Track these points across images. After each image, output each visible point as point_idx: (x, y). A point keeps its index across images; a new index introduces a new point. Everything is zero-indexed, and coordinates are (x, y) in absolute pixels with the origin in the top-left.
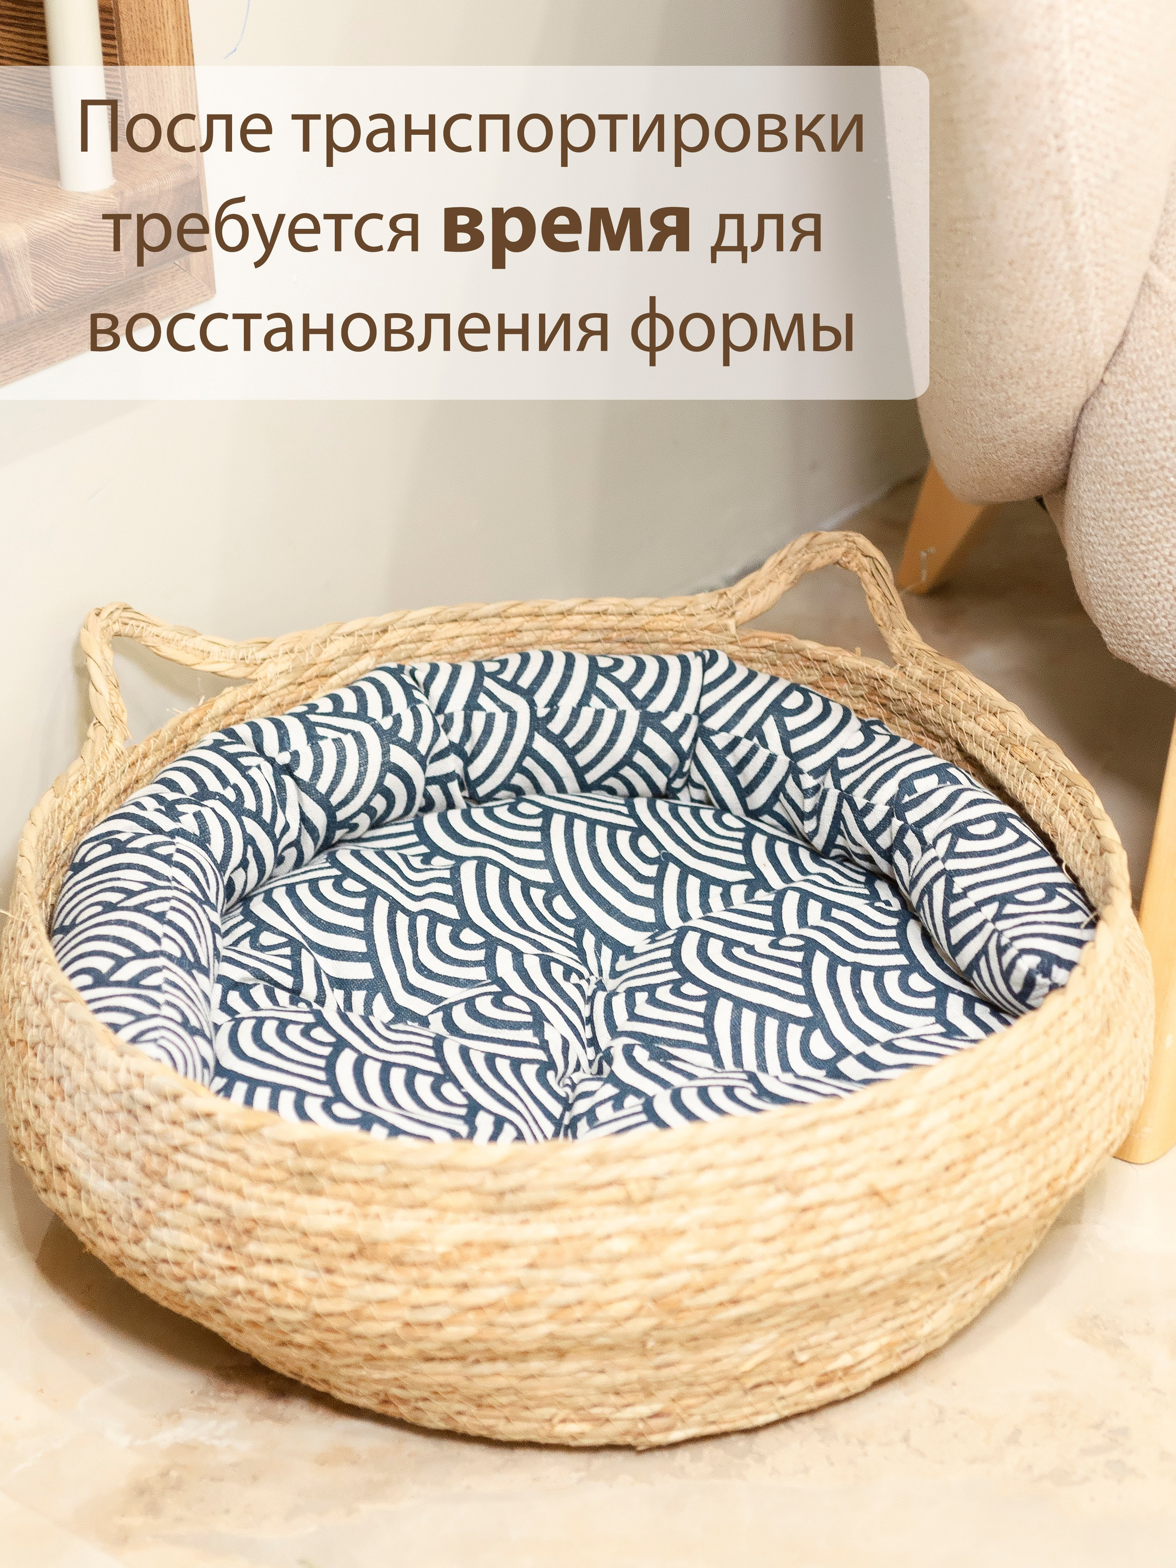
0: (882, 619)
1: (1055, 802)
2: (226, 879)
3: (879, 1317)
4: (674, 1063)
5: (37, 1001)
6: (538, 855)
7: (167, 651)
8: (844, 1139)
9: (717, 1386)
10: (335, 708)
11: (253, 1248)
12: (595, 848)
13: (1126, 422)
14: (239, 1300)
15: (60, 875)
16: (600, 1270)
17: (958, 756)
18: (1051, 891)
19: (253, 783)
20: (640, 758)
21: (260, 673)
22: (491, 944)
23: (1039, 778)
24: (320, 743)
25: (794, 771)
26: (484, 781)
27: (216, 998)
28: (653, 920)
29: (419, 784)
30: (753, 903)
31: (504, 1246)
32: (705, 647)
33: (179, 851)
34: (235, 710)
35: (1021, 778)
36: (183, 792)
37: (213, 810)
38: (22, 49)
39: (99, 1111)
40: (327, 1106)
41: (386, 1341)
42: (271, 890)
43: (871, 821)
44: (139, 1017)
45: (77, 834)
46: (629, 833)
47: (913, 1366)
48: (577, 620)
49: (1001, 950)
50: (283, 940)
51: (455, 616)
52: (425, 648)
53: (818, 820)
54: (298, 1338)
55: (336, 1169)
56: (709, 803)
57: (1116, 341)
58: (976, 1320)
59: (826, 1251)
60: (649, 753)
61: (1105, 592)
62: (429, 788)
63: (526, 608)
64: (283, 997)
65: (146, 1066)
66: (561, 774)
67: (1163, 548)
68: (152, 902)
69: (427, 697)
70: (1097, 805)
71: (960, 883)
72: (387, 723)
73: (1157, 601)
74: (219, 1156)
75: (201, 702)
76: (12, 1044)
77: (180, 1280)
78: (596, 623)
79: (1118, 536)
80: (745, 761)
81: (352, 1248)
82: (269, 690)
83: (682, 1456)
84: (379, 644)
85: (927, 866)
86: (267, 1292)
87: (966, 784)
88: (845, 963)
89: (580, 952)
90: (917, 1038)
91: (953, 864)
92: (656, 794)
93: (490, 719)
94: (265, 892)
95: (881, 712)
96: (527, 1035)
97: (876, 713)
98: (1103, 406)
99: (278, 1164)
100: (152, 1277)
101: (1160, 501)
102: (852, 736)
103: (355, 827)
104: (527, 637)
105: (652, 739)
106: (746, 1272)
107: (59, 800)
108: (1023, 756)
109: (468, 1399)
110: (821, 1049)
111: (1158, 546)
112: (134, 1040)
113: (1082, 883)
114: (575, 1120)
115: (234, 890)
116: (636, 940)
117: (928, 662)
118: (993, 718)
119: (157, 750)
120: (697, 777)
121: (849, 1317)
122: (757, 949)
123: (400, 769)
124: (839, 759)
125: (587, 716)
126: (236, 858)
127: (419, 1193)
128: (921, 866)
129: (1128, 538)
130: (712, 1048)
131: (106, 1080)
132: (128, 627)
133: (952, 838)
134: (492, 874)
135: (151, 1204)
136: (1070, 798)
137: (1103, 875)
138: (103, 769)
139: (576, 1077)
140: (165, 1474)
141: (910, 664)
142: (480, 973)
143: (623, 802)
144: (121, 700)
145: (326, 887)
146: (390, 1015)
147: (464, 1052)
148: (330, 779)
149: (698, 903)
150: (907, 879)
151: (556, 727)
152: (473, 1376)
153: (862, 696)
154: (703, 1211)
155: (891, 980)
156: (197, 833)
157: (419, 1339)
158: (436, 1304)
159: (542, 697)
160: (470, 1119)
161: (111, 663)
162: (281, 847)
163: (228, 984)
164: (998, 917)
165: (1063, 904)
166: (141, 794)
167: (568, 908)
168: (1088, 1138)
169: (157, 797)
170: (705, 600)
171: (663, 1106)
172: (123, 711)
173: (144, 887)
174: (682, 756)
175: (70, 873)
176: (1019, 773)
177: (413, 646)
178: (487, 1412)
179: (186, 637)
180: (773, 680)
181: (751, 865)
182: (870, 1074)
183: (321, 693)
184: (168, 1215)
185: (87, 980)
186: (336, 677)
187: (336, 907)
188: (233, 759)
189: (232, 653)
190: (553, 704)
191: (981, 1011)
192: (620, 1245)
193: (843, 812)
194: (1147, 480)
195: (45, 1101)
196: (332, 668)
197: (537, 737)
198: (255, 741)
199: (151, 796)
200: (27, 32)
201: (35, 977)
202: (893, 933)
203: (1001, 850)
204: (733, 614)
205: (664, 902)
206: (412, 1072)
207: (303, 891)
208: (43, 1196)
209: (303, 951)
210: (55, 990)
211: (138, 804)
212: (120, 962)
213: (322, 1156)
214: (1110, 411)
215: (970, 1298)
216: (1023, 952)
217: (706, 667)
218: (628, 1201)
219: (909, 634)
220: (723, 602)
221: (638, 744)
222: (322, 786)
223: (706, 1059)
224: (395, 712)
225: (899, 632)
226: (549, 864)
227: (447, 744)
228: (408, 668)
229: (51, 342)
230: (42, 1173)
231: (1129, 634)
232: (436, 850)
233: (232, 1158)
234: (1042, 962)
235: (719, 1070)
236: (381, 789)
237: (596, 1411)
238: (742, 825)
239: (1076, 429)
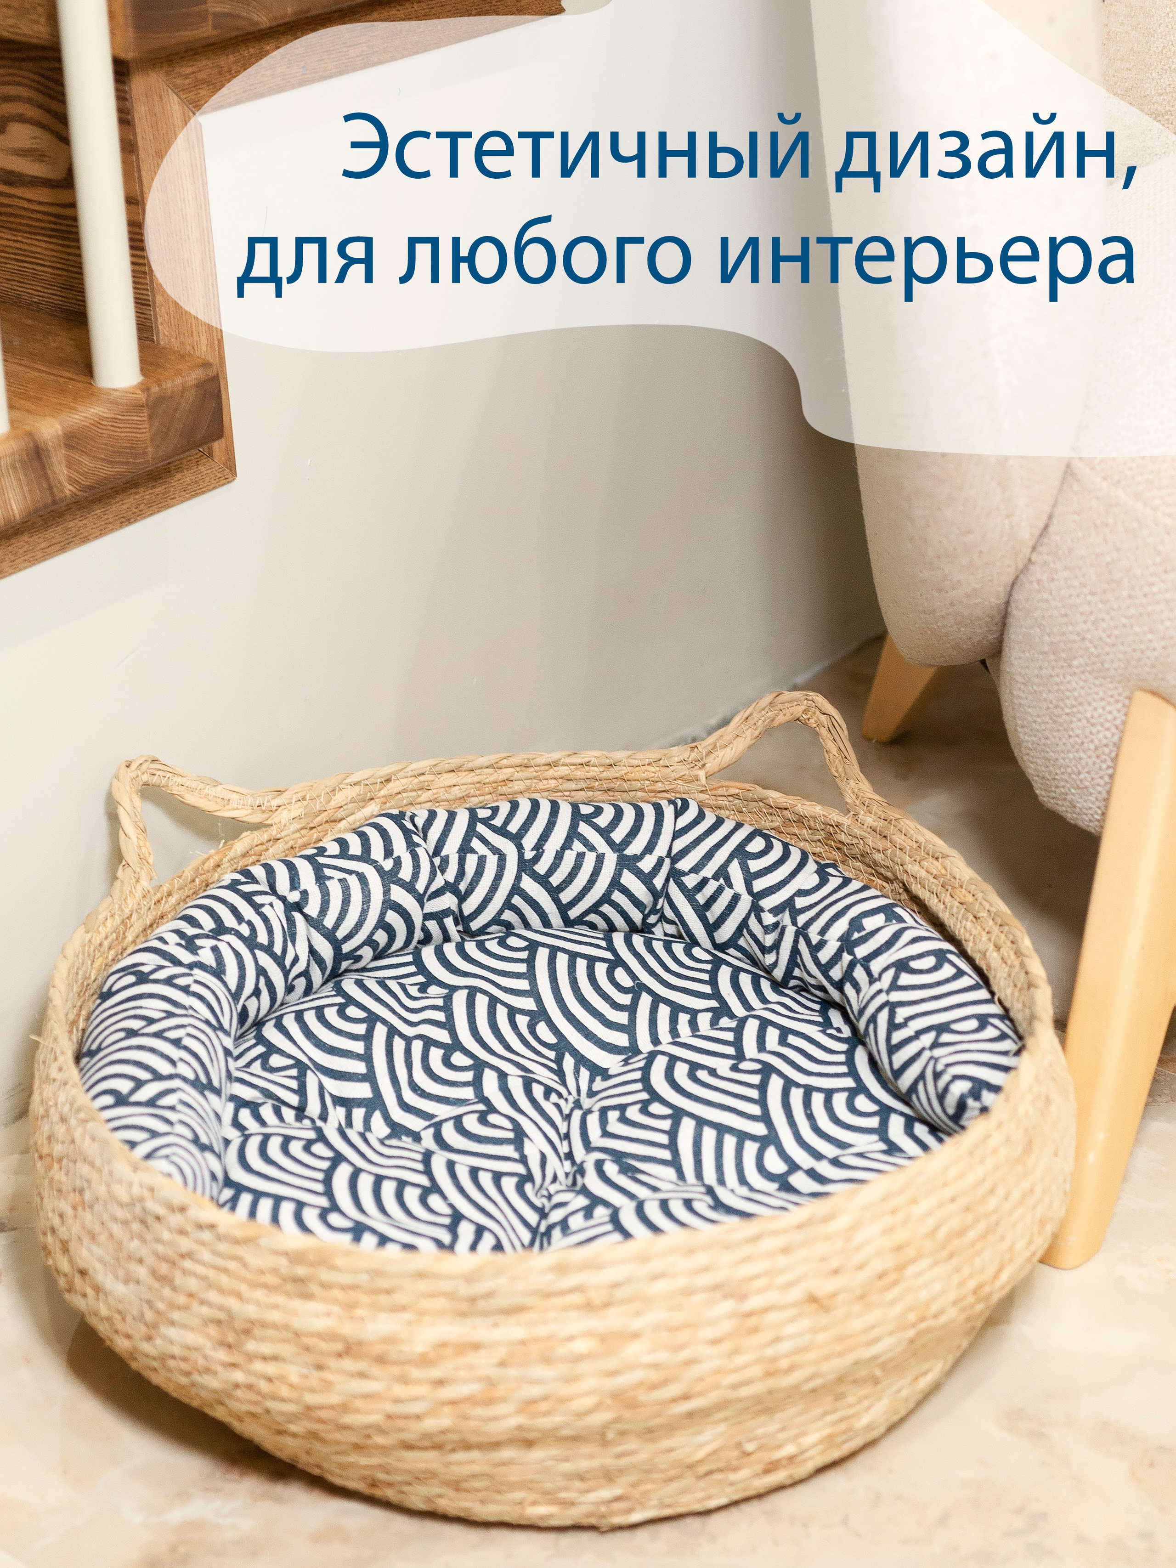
0: (837, 771)
1: (990, 939)
2: (239, 1007)
3: (818, 1411)
4: (640, 1177)
5: (63, 1120)
6: (523, 985)
7: (191, 799)
8: (786, 1250)
9: (673, 1472)
10: (341, 851)
11: (251, 1346)
12: (576, 978)
13: (1050, 597)
14: (239, 1393)
15: (90, 1003)
16: (563, 1369)
17: (905, 896)
18: (983, 1021)
19: (265, 920)
20: (617, 896)
21: (274, 819)
22: (479, 1066)
23: (975, 917)
24: (328, 883)
25: (756, 909)
26: (476, 918)
27: (227, 1117)
28: (627, 1044)
29: (418, 919)
30: (717, 1029)
31: (476, 1347)
32: (678, 795)
33: (196, 982)
34: (252, 852)
35: (960, 917)
36: (201, 927)
37: (229, 944)
38: (62, 259)
39: (115, 1219)
40: (323, 1215)
41: (370, 1431)
42: (282, 1015)
43: (824, 956)
44: (154, 1134)
45: (106, 965)
46: (606, 965)
47: (852, 1455)
48: (563, 771)
49: (937, 1076)
50: (291, 1062)
51: (452, 767)
52: (426, 796)
53: (778, 953)
54: (293, 1428)
55: (325, 1275)
56: (681, 937)
57: (1041, 525)
58: (912, 1412)
59: (769, 1352)
60: (625, 891)
61: (1036, 749)
62: (427, 923)
63: (516, 760)
64: (289, 1114)
65: (159, 1181)
66: (547, 911)
67: (1086, 711)
68: (169, 1029)
69: (425, 842)
70: (1026, 943)
71: (902, 1014)
72: (388, 865)
73: (1081, 759)
74: (220, 1262)
75: (221, 845)
76: (41, 1157)
77: (187, 1374)
78: (580, 773)
79: (1045, 700)
80: (713, 899)
81: (339, 1347)
82: (283, 834)
83: (642, 1535)
84: (382, 793)
85: (873, 998)
86: (264, 1386)
87: (910, 922)
88: (798, 1085)
89: (560, 1073)
90: (861, 1155)
91: (895, 997)
92: (633, 929)
93: (482, 860)
94: (277, 1018)
95: (836, 855)
96: (509, 1150)
97: (830, 855)
98: (1031, 582)
99: (275, 1271)
100: (162, 1372)
101: (1082, 669)
102: (808, 878)
103: (360, 958)
104: (517, 786)
105: (628, 879)
106: (696, 1371)
107: (89, 936)
108: (962, 897)
109: (447, 1483)
110: (774, 1163)
111: (1081, 708)
112: (149, 1156)
113: (1012, 1014)
114: (550, 1228)
115: (247, 1016)
116: (611, 1062)
117: (877, 811)
118: (935, 862)
119: (179, 889)
120: (669, 913)
121: (791, 1411)
122: (719, 1072)
123: (400, 906)
124: (796, 899)
125: (569, 858)
126: (249, 988)
127: (400, 1298)
128: (868, 997)
129: (1054, 702)
130: (675, 1163)
131: (122, 1193)
132: (156, 777)
133: (896, 972)
134: (481, 1002)
135: (161, 1306)
136: (1003, 937)
137: (1030, 1008)
138: (130, 906)
139: (553, 1188)
140: (174, 1549)
141: (862, 812)
142: (468, 1093)
143: (602, 936)
144: (148, 844)
145: (331, 1014)
146: (387, 1131)
147: (451, 1166)
148: (336, 915)
149: (668, 1029)
150: (856, 1008)
151: (541, 868)
152: (450, 1464)
153: (819, 841)
154: (656, 1315)
155: (839, 1101)
156: (214, 965)
157: (401, 1430)
158: (414, 1399)
159: (529, 841)
160: (453, 1228)
161: (139, 809)
162: (291, 977)
163: (240, 1103)
164: (935, 1045)
165: (994, 1033)
166: (163, 929)
167: (550, 1033)
168: (1011, 1248)
169: (179, 933)
170: (680, 753)
171: (629, 1218)
172: (150, 854)
173: (163, 1015)
174: (656, 895)
175: (99, 1001)
176: (958, 913)
177: (414, 794)
178: (463, 1495)
179: (208, 787)
180: (739, 826)
181: (716, 995)
182: (817, 1187)
183: (331, 836)
184: (176, 1316)
185: (109, 1100)
186: (344, 822)
187: (339, 1032)
188: (248, 897)
189: (250, 800)
190: (539, 847)
191: (920, 1130)
192: (581, 1346)
193: (799, 947)
194: (1070, 649)
195: (69, 1211)
196: (340, 814)
197: (525, 877)
198: (268, 881)
199: (174, 931)
200: (65, 243)
201: (62, 1097)
202: (842, 1058)
203: (939, 984)
204: (704, 765)
205: (637, 1028)
206: (402, 1184)
207: (310, 1018)
208: (67, 1296)
209: (309, 1073)
210: (79, 1110)
211: (161, 939)
212: (139, 1084)
213: (312, 1264)
214: (1037, 587)
215: (904, 1393)
216: (956, 1077)
217: (678, 814)
218: (589, 1307)
219: (861, 785)
220: (694, 755)
221: (615, 884)
222: (329, 922)
223: (670, 1173)
224: (395, 855)
225: (852, 783)
226: (534, 993)
227: (443, 883)
228: (408, 814)
229: (86, 522)
230: (65, 1275)
231: (1057, 787)
232: (432, 980)
233: (232, 1265)
234: (973, 1088)
235: (680, 1183)
236: (382, 924)
237: (563, 1495)
238: (710, 958)
239: (1007, 603)
